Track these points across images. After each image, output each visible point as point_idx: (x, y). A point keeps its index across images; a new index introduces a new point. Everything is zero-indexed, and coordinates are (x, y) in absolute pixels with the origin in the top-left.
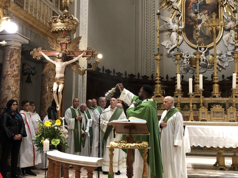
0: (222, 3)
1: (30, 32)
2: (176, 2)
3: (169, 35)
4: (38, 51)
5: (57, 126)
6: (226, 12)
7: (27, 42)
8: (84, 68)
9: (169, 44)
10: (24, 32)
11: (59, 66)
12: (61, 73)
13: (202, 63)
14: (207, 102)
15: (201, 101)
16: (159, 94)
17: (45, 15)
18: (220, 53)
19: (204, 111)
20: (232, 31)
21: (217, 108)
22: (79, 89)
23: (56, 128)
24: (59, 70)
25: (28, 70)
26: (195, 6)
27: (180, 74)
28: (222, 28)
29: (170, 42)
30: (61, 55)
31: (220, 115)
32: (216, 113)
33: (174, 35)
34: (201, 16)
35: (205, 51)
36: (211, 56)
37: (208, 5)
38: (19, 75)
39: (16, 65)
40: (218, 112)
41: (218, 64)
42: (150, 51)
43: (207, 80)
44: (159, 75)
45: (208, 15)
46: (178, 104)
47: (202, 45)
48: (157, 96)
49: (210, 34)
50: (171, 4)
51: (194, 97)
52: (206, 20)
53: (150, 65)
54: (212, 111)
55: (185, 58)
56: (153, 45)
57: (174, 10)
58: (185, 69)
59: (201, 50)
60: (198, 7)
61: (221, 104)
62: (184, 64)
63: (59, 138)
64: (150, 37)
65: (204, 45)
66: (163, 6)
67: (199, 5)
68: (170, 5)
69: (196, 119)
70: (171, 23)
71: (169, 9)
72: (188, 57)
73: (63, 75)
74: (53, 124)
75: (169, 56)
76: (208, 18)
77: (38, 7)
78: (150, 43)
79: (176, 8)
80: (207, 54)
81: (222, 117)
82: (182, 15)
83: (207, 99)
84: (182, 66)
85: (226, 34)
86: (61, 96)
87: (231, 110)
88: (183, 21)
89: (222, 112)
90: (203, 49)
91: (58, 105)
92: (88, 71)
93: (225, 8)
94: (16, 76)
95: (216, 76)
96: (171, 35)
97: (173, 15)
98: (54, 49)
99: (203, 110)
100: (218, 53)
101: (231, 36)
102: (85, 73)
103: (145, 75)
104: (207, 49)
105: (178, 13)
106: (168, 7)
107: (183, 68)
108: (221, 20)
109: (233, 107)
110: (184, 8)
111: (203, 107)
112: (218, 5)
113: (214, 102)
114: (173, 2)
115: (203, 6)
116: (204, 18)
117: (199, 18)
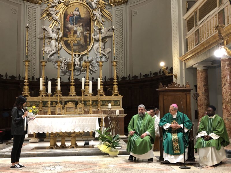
2: (55, 14)
3: (49, 42)
9: (49, 50)
13: (77, 67)
14: (63, 100)
26: (72, 19)
28: (93, 39)
29: (50, 48)
32: (68, 108)
33: (53, 42)
34: (76, 27)
36: (84, 62)
40: (70, 108)
41: (89, 69)
43: (80, 82)
45: (82, 27)
46: (40, 102)
47: (77, 52)
49: (84, 43)
51: (55, 96)
52: (80, 31)
54: (65, 107)
55: (63, 62)
56: (34, 50)
58: (63, 72)
60: (74, 20)
61: (74, 101)
62: (62, 67)
64: (32, 43)
66: (44, 16)
67: (75, 18)
69: (53, 113)
71: (50, 19)
72: (65, 62)
76: (82, 30)
79: (55, 19)
81: (73, 111)
82: (61, 25)
84: (61, 69)
85: (96, 44)
87: (80, 105)
89: (73, 107)
90: (77, 56)
93: (95, 22)
97: (53, 25)
99: (59, 106)
100: (90, 59)
105: (57, 23)
106: (49, 18)
107: (61, 71)
108: (92, 32)
109: (81, 103)
110: (62, 19)
111: (60, 104)
112: (90, 19)
113: (69, 100)
114: (52, 14)
115: (78, 19)
116: (79, 29)
117: (75, 29)
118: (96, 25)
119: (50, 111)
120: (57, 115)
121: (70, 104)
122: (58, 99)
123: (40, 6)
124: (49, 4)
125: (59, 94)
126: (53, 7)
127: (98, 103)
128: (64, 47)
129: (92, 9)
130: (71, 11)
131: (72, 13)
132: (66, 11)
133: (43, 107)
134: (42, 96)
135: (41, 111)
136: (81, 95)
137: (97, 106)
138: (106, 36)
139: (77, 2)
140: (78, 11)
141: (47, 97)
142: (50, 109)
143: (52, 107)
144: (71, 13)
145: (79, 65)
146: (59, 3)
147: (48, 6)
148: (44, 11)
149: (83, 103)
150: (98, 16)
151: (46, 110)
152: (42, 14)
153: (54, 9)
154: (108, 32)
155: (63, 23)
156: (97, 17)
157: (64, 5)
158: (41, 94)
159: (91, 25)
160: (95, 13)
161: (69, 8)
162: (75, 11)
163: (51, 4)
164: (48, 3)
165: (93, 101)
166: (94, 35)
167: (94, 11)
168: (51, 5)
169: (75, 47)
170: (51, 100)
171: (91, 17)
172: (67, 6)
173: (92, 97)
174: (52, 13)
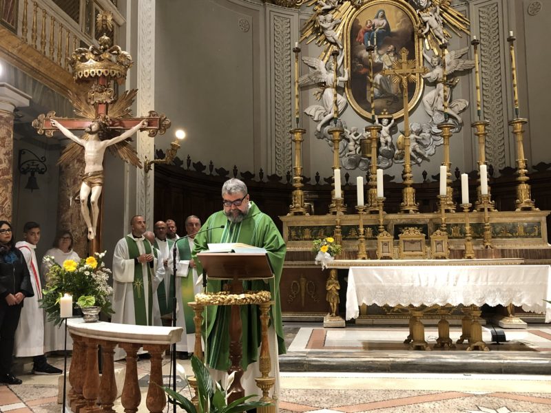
0: (420, 31)
1: (31, 82)
2: (332, 28)
3: (320, 94)
5: (90, 270)
6: (428, 48)
8: (148, 158)
9: (321, 111)
10: (20, 82)
11: (92, 149)
12: (95, 162)
14: (391, 222)
15: (381, 220)
16: (301, 210)
17: (64, 50)
18: (419, 128)
19: (386, 241)
20: (440, 86)
21: (412, 234)
22: (138, 201)
23: (87, 273)
24: (92, 158)
25: (30, 163)
26: (369, 36)
27: (340, 168)
28: (422, 80)
29: (321, 107)
30: (95, 127)
31: (417, 246)
32: (408, 243)
34: (380, 55)
35: (389, 125)
36: (401, 136)
37: (394, 34)
40: (413, 242)
42: (284, 126)
43: (394, 183)
44: (299, 172)
45: (394, 55)
46: (337, 228)
47: (384, 114)
48: (296, 214)
49: (400, 91)
50: (322, 33)
51: (367, 214)
52: (390, 64)
53: (284, 154)
54: (401, 240)
55: (351, 139)
58: (351, 162)
59: (382, 123)
60: (375, 39)
61: (418, 226)
62: (350, 151)
63: (95, 293)
64: (283, 98)
66: (307, 36)
67: (378, 34)
68: (320, 35)
69: (372, 255)
70: (323, 70)
71: (319, 42)
72: (358, 137)
73: (100, 168)
74: (80, 266)
76: (394, 61)
77: (48, 32)
78: (284, 109)
79: (333, 41)
80: (393, 131)
81: (421, 251)
82: (344, 53)
83: (391, 216)
84: (347, 155)
85: (430, 91)
86: (96, 210)
87: (438, 236)
89: (420, 241)
90: (385, 121)
91: (90, 229)
92: (156, 164)
93: (426, 40)
94: (4, 172)
95: (410, 173)
96: (323, 93)
97: (326, 54)
99: (385, 237)
100: (415, 130)
101: (439, 95)
102: (149, 168)
103: (274, 173)
104: (393, 121)
106: (317, 38)
107: (347, 159)
109: (441, 230)
110: (347, 40)
111: (384, 232)
112: (413, 34)
114: (326, 29)
115: (385, 37)
116: (387, 59)
117: (377, 60)
119: (364, 249)
120: (381, 259)
122: (379, 222)
123: (299, 14)
125: (381, 209)
126: (326, 12)
127: (485, 230)
128: (354, 104)
129: (417, 11)
130: (368, 18)
131: (369, 24)
132: (356, 21)
137: (483, 238)
138: (455, 71)
140: (383, 17)
141: (352, 216)
142: (363, 244)
144: (367, 23)
146: (339, 3)
147: (315, 11)
148: (307, 22)
149: (446, 230)
151: (354, 248)
152: (302, 31)
153: (329, 16)
154: (461, 61)
155: (349, 47)
156: (430, 27)
157: (351, 7)
158: (338, 209)
159: (416, 48)
160: (425, 19)
161: (364, 12)
162: (377, 17)
163: (323, 6)
164: (316, 3)
167: (422, 14)
168: (323, 8)
169: (378, 103)
170: (366, 223)
171: (416, 30)
172: (358, 8)
173: (470, 214)
174: (325, 25)
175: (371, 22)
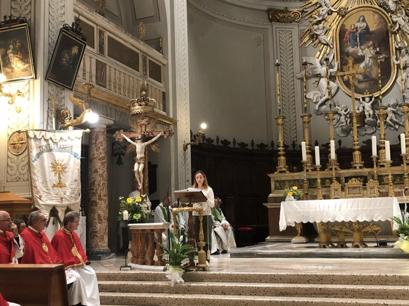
2: (324, 33)
3: (317, 83)
4: (120, 134)
7: (112, 122)
9: (318, 95)
12: (141, 153)
13: (369, 120)
14: (342, 175)
18: (395, 102)
19: (337, 187)
20: (408, 69)
22: (180, 168)
23: (137, 204)
24: (139, 151)
25: (118, 150)
26: (354, 36)
29: (319, 92)
30: (140, 137)
31: (357, 190)
32: (351, 189)
33: (323, 82)
34: (363, 50)
35: (371, 102)
37: (373, 33)
38: (106, 158)
39: (102, 148)
40: (354, 188)
41: (391, 120)
44: (282, 144)
45: (373, 49)
46: (305, 181)
47: (366, 94)
48: (281, 172)
50: (317, 38)
52: (371, 55)
54: (346, 188)
55: (342, 114)
56: (293, 99)
57: (323, 45)
58: (343, 131)
59: (365, 101)
60: (358, 38)
61: (361, 177)
62: (342, 123)
63: (140, 213)
64: (288, 89)
65: (369, 94)
66: (306, 41)
67: (360, 34)
68: (315, 40)
69: (326, 197)
70: (319, 65)
71: (315, 44)
72: (347, 112)
73: (143, 155)
74: (134, 201)
75: (318, 113)
76: (373, 53)
78: (289, 97)
79: (325, 43)
81: (360, 194)
84: (340, 126)
86: (142, 175)
87: (371, 183)
88: (337, 61)
89: (359, 187)
90: (367, 99)
91: (140, 184)
93: (398, 35)
94: (103, 158)
96: (319, 82)
97: (321, 53)
98: (134, 130)
99: (336, 185)
100: (392, 104)
101: (408, 77)
102: (187, 148)
104: (373, 99)
105: (329, 49)
106: (313, 42)
107: (340, 129)
108: (393, 54)
109: (374, 179)
110: (336, 41)
111: (335, 182)
112: (387, 32)
113: (352, 175)
114: (319, 35)
115: (366, 35)
116: (368, 52)
117: (360, 53)
118: (399, 40)
119: (321, 194)
121: (354, 182)
122: (333, 175)
123: (298, 26)
124: (312, 19)
125: (334, 167)
127: (405, 178)
128: (343, 88)
129: (389, 14)
130: (353, 23)
131: (353, 27)
133: (309, 188)
134: (307, 171)
135: (307, 194)
136: (373, 167)
137: (403, 183)
139: (361, 5)
140: (364, 20)
141: (314, 173)
142: (320, 190)
143: (324, 189)
144: (351, 26)
145: (371, 116)
146: (328, 14)
147: (311, 22)
148: (305, 31)
149: (377, 179)
150: (403, 23)
151: (315, 194)
152: (301, 39)
153: (321, 26)
155: (338, 46)
156: (400, 25)
157: (338, 16)
158: (305, 168)
159: (390, 42)
160: (395, 20)
161: (348, 19)
162: (359, 21)
163: (316, 19)
164: (311, 17)
165: (395, 176)
166: (397, 59)
167: (394, 16)
168: (316, 20)
169: (362, 86)
170: (323, 177)
171: (389, 28)
172: (343, 16)
173: (393, 168)
174: (317, 33)
175: (354, 25)
